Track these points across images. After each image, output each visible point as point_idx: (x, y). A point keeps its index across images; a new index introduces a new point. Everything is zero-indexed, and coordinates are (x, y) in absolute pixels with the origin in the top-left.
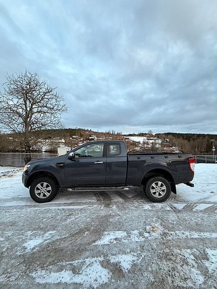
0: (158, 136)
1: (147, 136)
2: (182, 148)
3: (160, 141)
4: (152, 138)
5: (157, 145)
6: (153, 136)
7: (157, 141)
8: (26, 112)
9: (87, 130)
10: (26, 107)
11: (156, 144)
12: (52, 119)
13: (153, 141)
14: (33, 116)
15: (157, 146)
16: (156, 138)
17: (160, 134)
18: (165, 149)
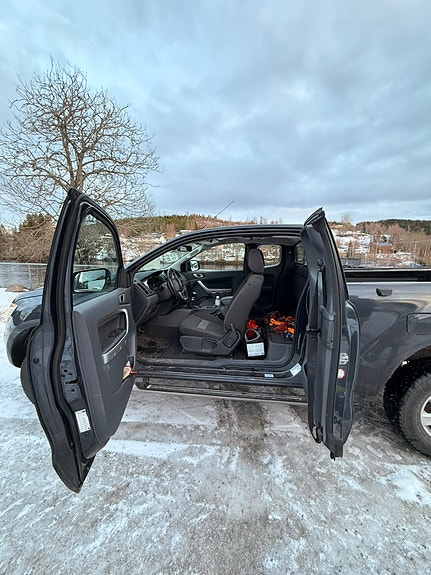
0: (364, 227)
1: (339, 229)
2: (421, 255)
3: (367, 239)
4: (350, 232)
5: (361, 248)
6: (351, 228)
7: (361, 240)
8: (72, 174)
9: (209, 218)
10: (69, 162)
11: (357, 245)
12: (129, 188)
13: (352, 239)
14: (86, 182)
15: (361, 250)
16: (358, 232)
17: (369, 223)
18: (378, 256)
